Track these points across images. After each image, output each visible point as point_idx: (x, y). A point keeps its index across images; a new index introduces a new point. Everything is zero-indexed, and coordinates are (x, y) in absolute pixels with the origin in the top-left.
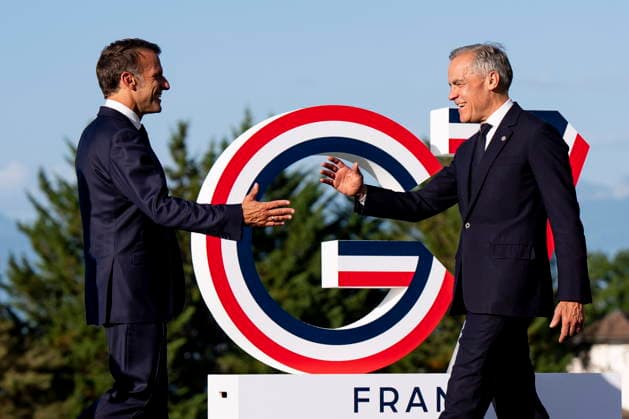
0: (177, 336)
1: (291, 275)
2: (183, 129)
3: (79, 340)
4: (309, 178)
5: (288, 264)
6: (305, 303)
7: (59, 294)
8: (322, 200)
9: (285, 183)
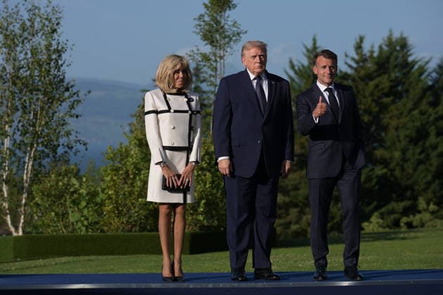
1: (411, 110)
2: (361, 39)
4: (419, 63)
5: (410, 105)
6: (418, 124)
8: (426, 74)
9: (406, 66)
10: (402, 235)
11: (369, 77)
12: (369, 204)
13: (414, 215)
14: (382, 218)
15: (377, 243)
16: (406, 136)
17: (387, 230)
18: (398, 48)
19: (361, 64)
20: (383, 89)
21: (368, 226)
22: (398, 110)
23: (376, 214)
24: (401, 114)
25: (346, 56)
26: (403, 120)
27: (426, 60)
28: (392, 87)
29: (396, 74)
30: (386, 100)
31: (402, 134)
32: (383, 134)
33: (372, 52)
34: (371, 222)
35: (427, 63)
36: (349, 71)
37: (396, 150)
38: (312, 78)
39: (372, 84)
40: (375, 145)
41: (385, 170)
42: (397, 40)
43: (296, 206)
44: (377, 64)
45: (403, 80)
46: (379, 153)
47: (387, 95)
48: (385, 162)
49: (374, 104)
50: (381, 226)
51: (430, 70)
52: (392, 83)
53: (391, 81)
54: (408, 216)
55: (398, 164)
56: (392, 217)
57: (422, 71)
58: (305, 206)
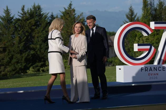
0: (24, 41)
1: (42, 31)
2: (24, 6)
3: (7, 42)
4: (45, 14)
5: (42, 29)
7: (3, 35)
8: (47, 18)
9: (40, 15)
10: (41, 74)
11: (27, 19)
12: (29, 64)
13: (45, 67)
14: (34, 69)
15: (33, 77)
16: (41, 40)
17: (35, 73)
18: (37, 9)
19: (24, 15)
20: (32, 24)
21: (28, 71)
22: (37, 31)
23: (31, 67)
24: (39, 32)
25: (19, 13)
26: (40, 34)
27: (47, 13)
28: (35, 23)
29: (37, 18)
30: (34, 27)
31: (40, 39)
32: (33, 39)
33: (28, 11)
34: (30, 70)
35: (48, 14)
36: (20, 18)
37: (38, 45)
38: (7, 20)
39: (28, 22)
40: (30, 43)
41: (34, 52)
42: (37, 6)
43: (3, 65)
44: (30, 15)
45: (39, 20)
46: (32, 46)
47: (34, 26)
48: (34, 49)
49: (29, 29)
50: (33, 71)
51: (49, 17)
52: (36, 22)
53: (35, 21)
54: (42, 67)
55: (38, 50)
56: (37, 68)
57: (46, 17)
58: (7, 65)
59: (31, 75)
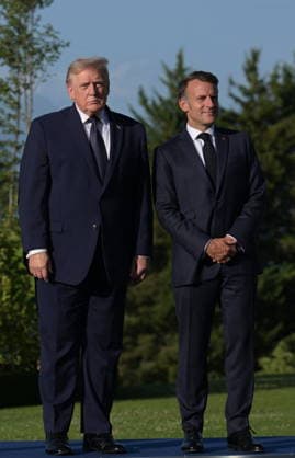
11: (270, 117)
12: (270, 327)
14: (292, 351)
15: (285, 392)
19: (256, 97)
20: (292, 138)
21: (268, 364)
23: (282, 343)
25: (232, 83)
32: (293, 212)
33: (275, 76)
34: (273, 357)
36: (238, 109)
38: (175, 119)
39: (273, 129)
40: (281, 229)
43: (149, 330)
44: (283, 95)
46: (285, 243)
49: (277, 164)
50: (289, 364)
58: (166, 330)
59: (277, 382)
